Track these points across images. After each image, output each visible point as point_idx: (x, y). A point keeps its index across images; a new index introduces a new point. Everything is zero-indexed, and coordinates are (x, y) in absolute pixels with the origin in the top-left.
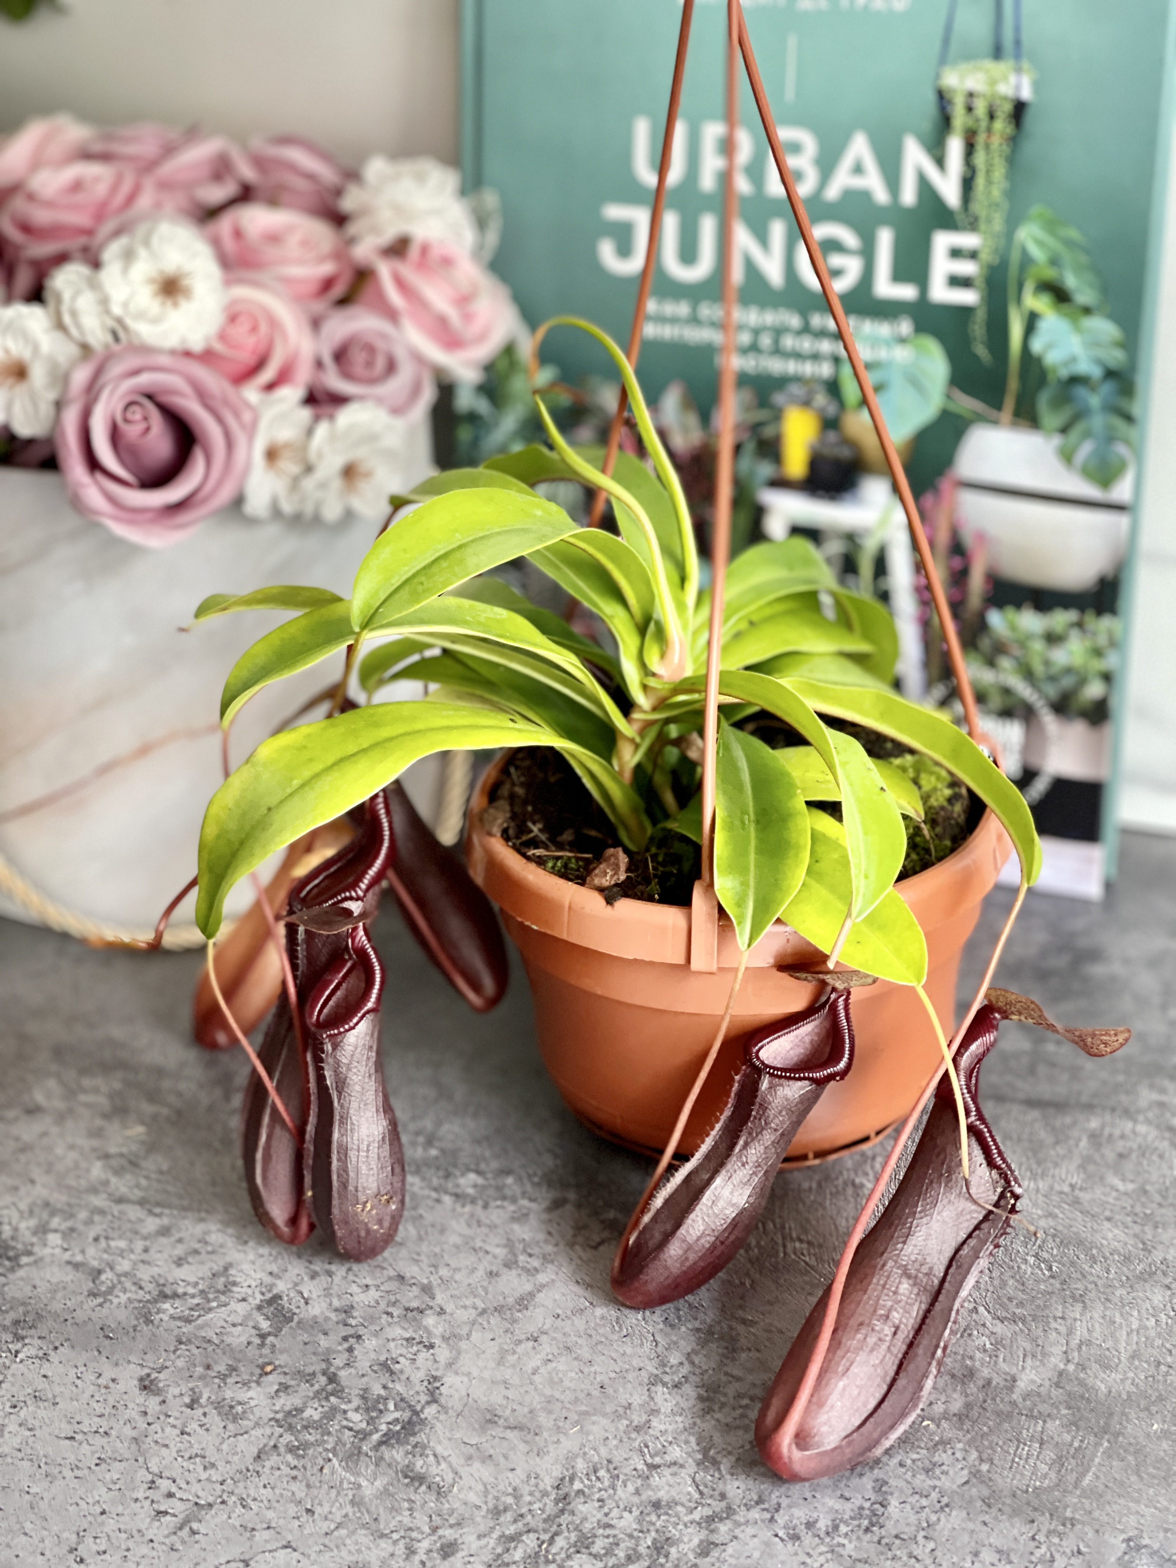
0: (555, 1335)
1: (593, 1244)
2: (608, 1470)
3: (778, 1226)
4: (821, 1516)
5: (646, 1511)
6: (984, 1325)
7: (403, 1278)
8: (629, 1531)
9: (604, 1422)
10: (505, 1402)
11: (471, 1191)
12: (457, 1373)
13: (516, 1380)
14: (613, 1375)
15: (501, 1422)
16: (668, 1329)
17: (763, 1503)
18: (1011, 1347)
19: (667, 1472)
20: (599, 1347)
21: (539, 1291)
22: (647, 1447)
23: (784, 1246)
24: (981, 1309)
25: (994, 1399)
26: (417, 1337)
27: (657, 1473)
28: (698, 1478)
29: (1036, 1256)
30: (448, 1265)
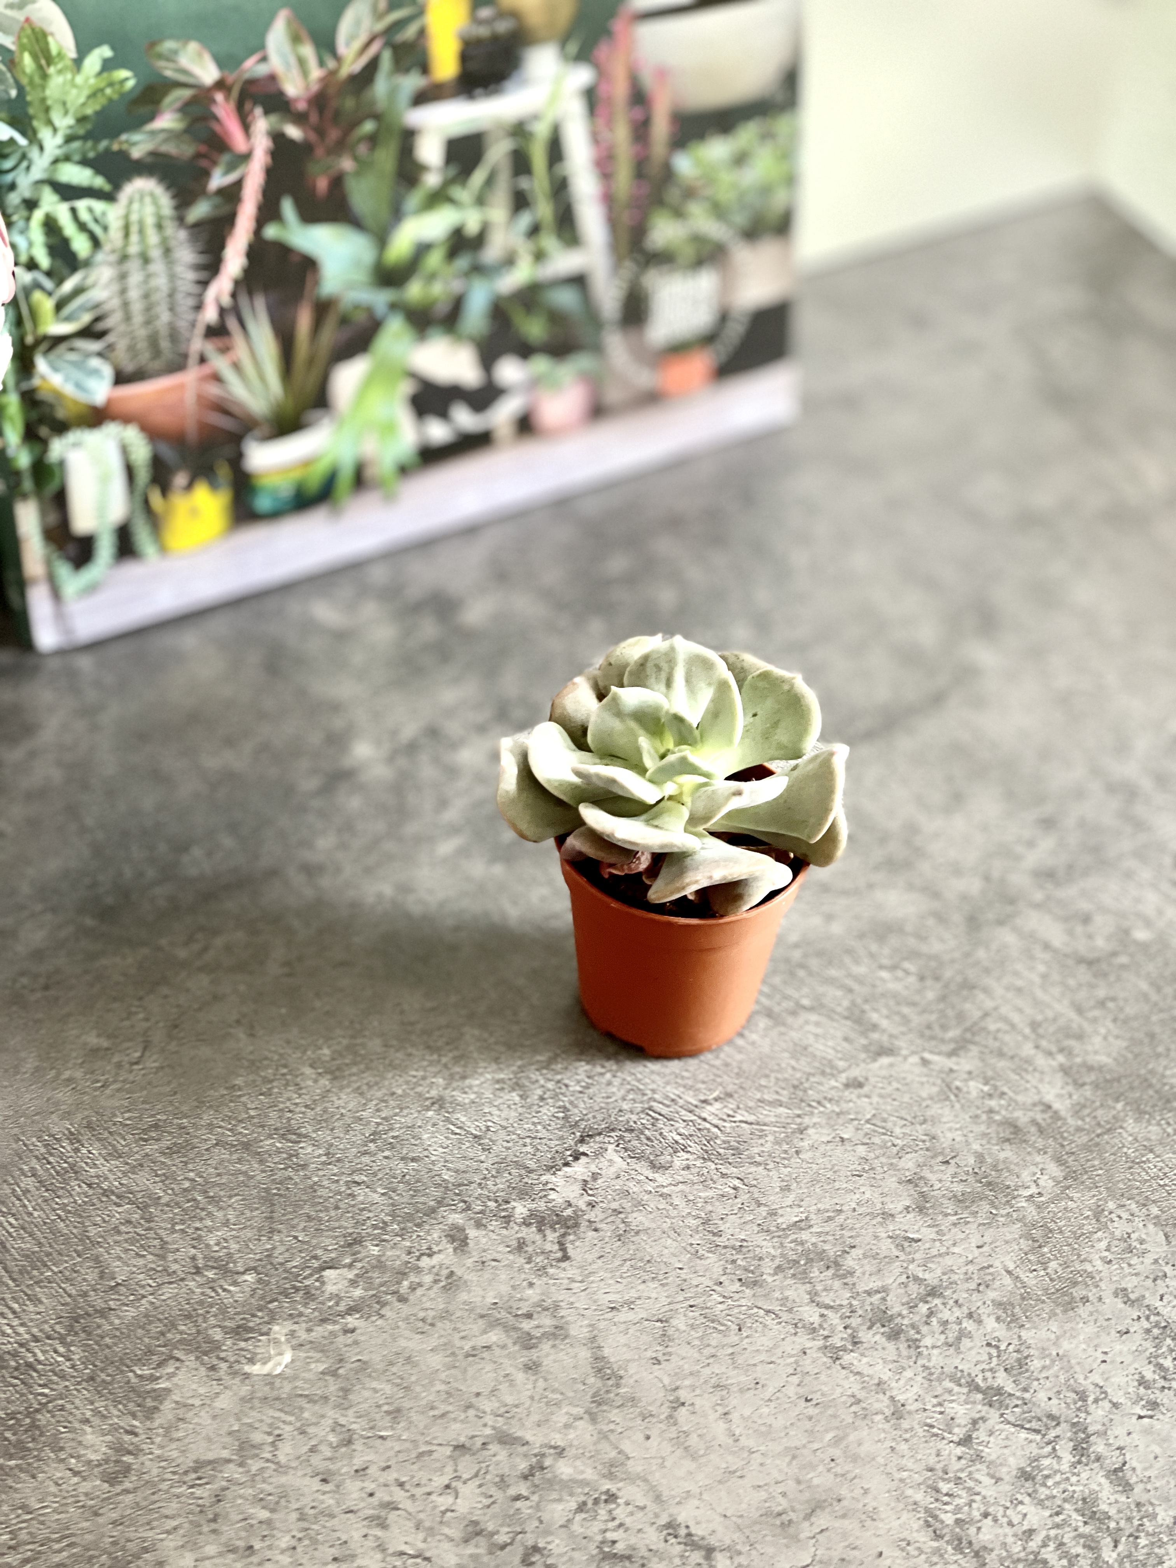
0: (687, 1382)
1: (559, 1255)
2: (944, 1480)
3: (666, 1102)
4: (1136, 1365)
5: (1030, 1491)
6: (951, 1070)
7: (463, 1446)
8: (1050, 1524)
9: (865, 1432)
10: (763, 1495)
11: (358, 1293)
12: (679, 1503)
13: (735, 1463)
14: (795, 1379)
15: (792, 1516)
16: (759, 1291)
17: (1087, 1396)
18: (999, 1076)
19: (981, 1435)
20: (740, 1360)
21: (599, 1347)
22: (932, 1426)
23: (705, 1120)
24: (927, 1055)
25: (1065, 1139)
26: (582, 1498)
27: (979, 1444)
28: (1012, 1419)
29: (881, 967)
30: (478, 1394)
